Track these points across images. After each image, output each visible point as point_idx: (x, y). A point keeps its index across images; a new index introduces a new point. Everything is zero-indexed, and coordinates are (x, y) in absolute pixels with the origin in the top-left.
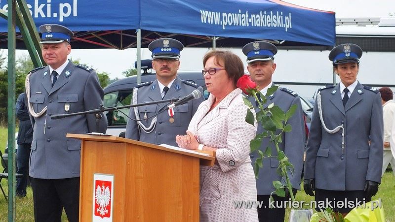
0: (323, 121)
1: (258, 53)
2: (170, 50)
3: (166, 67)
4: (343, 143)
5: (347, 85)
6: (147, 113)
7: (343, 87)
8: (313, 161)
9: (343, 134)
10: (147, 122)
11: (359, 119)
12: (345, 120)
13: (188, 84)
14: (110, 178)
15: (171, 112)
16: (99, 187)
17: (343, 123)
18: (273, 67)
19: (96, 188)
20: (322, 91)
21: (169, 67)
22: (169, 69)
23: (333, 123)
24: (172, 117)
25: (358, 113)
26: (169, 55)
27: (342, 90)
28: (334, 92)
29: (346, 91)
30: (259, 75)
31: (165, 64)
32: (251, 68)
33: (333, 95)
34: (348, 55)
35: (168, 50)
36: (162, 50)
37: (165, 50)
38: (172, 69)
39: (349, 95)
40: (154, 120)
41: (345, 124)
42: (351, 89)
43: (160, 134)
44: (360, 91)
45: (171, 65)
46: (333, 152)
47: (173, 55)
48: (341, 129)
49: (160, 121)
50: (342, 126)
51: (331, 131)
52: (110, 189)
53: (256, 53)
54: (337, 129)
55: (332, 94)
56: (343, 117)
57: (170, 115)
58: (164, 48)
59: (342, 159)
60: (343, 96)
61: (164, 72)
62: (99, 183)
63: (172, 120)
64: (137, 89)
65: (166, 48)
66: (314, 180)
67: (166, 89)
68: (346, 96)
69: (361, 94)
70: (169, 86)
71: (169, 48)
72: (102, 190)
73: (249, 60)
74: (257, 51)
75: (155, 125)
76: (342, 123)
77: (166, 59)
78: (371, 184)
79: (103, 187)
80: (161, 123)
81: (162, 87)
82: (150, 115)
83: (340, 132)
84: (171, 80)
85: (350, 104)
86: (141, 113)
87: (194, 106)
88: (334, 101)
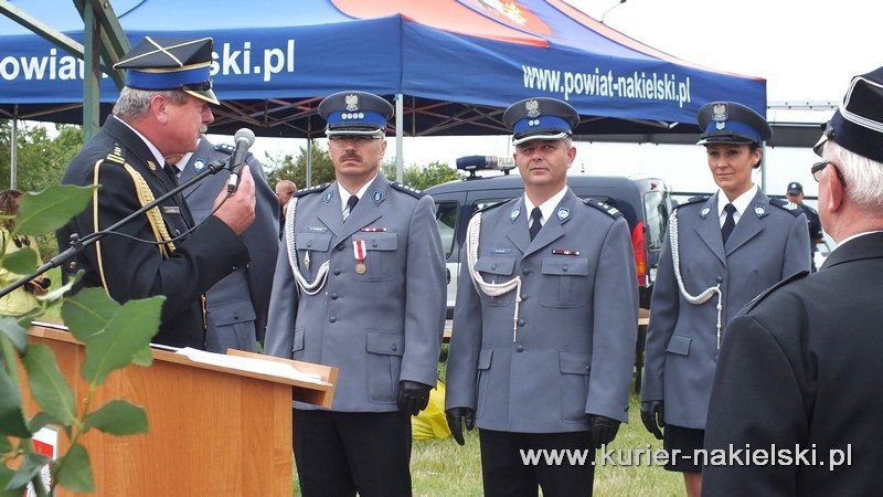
0: (679, 277)
1: (537, 122)
2: (361, 116)
3: (352, 155)
4: (719, 326)
5: (732, 194)
6: (311, 253)
7: (723, 201)
8: (659, 361)
9: (719, 306)
10: (309, 273)
11: (756, 272)
12: (725, 275)
13: (401, 190)
15: (360, 251)
17: (721, 282)
18: (569, 155)
20: (681, 209)
21: (358, 153)
22: (358, 159)
23: (699, 281)
24: (362, 261)
25: (754, 259)
26: (358, 128)
27: (721, 207)
28: (705, 211)
29: (730, 209)
30: (538, 171)
31: (350, 147)
32: (520, 156)
33: (704, 218)
35: (355, 116)
36: (344, 116)
37: (350, 116)
38: (366, 158)
39: (736, 219)
40: (324, 268)
41: (725, 283)
42: (742, 203)
43: (335, 298)
44: (760, 211)
45: (364, 150)
46: (698, 345)
47: (368, 128)
48: (716, 294)
49: (337, 270)
50: (717, 288)
51: (695, 299)
53: (531, 123)
54: (706, 294)
55: (701, 216)
56: (720, 268)
57: (357, 256)
58: (347, 112)
60: (723, 220)
61: (349, 165)
63: (361, 268)
64: (296, 199)
65: (352, 113)
66: (662, 402)
67: (353, 202)
68: (730, 220)
69: (762, 217)
70: (360, 195)
71: (358, 112)
73: (518, 139)
74: (534, 119)
75: (326, 279)
76: (718, 281)
77: (351, 137)
80: (338, 274)
81: (345, 196)
82: (315, 256)
83: (712, 301)
84: (364, 182)
85: (736, 239)
86: (299, 252)
87: (412, 238)
88: (703, 233)
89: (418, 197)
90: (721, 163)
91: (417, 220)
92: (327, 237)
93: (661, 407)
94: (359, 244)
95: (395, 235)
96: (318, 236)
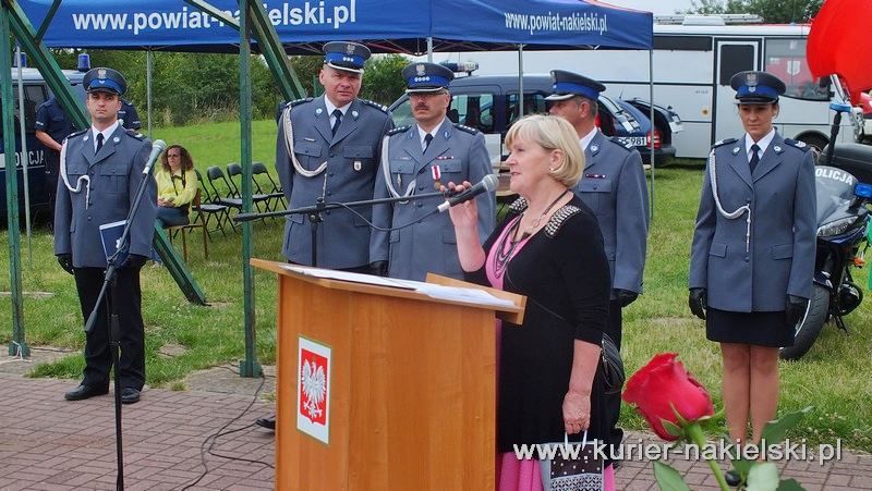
0: (717, 199)
2: (428, 79)
3: (422, 106)
4: (748, 235)
5: (757, 138)
6: (401, 175)
7: (750, 143)
9: (749, 220)
10: (402, 188)
12: (753, 197)
13: (461, 129)
14: (324, 352)
15: (436, 174)
16: (307, 362)
17: (750, 202)
19: (303, 364)
20: (718, 149)
21: (427, 104)
22: (427, 109)
23: (733, 202)
24: (438, 180)
25: (774, 185)
26: (426, 87)
27: (748, 148)
28: (736, 150)
29: (755, 149)
31: (420, 101)
33: (736, 154)
34: (752, 90)
35: (424, 79)
36: (416, 80)
37: (420, 79)
38: (432, 107)
39: (760, 155)
40: (412, 185)
41: (753, 204)
42: (763, 144)
43: (421, 206)
44: (778, 149)
45: (430, 102)
46: (732, 249)
47: (433, 87)
48: (746, 211)
49: (421, 186)
50: (747, 207)
51: (730, 215)
52: (325, 373)
54: (739, 212)
55: (733, 153)
56: (749, 191)
57: (434, 177)
58: (418, 76)
59: (747, 261)
60: (750, 157)
61: (422, 113)
62: (307, 355)
63: (437, 185)
64: (388, 137)
65: (422, 77)
66: (707, 289)
67: (429, 138)
68: (755, 156)
69: (779, 153)
70: (433, 134)
71: (425, 76)
72: (312, 370)
75: (414, 191)
76: (748, 202)
77: (421, 93)
78: (793, 300)
79: (314, 366)
80: (421, 189)
81: (423, 134)
82: (405, 177)
83: (743, 217)
84: (434, 124)
85: (760, 170)
86: (393, 175)
87: (471, 163)
88: (736, 167)
89: (473, 134)
90: (752, 117)
91: (474, 150)
92: (413, 164)
93: (705, 293)
94: (435, 168)
95: (459, 161)
96: (406, 163)
